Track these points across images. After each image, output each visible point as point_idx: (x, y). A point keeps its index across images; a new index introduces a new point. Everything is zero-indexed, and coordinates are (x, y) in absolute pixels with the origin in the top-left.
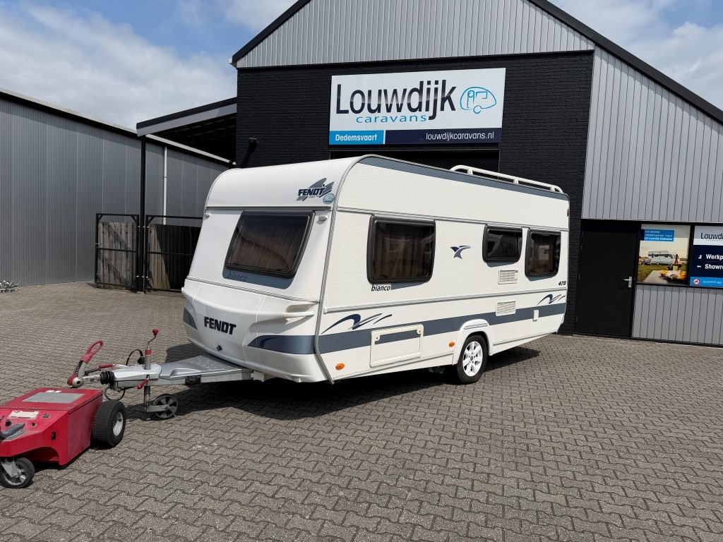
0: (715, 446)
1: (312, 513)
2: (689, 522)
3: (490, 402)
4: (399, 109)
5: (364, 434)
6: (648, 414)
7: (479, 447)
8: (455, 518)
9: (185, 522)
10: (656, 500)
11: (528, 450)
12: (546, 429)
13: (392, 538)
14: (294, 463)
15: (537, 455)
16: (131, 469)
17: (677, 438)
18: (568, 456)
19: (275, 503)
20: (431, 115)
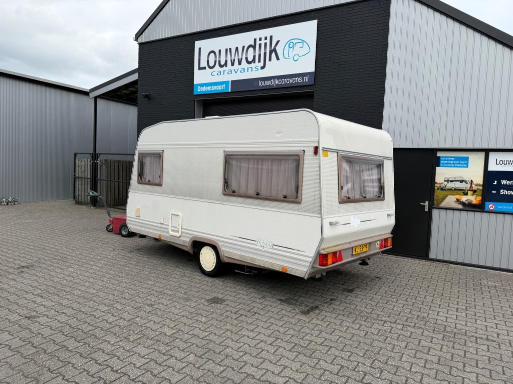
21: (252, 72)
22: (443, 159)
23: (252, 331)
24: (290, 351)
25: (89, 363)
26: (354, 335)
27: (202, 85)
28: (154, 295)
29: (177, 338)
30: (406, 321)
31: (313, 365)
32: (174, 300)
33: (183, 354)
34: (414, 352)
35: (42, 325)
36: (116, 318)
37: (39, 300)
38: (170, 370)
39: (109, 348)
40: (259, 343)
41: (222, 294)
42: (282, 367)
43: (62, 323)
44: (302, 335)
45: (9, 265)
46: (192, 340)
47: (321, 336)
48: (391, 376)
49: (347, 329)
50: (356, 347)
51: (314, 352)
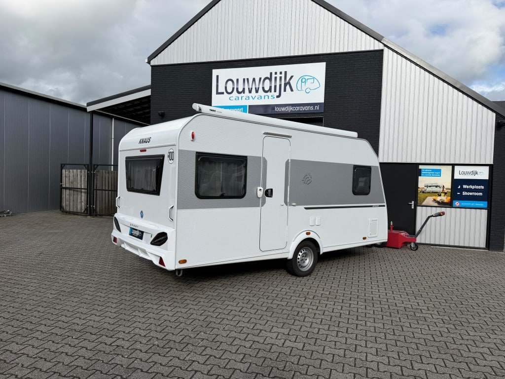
0: (428, 312)
1: (131, 354)
2: (378, 359)
3: (291, 285)
4: (257, 91)
5: (192, 307)
6: (395, 293)
7: (265, 313)
8: (223, 357)
9: (45, 359)
10: (364, 346)
11: (297, 315)
12: (318, 301)
13: (175, 369)
14: (135, 325)
15: (302, 319)
16: (27, 329)
17: (405, 308)
18: (322, 319)
19: (109, 348)
20: (278, 94)
22: (423, 170)
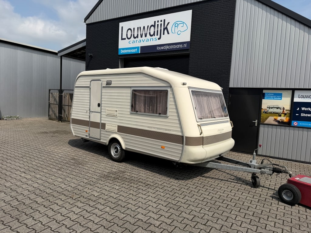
21: (153, 41)
22: (266, 94)
23: (145, 195)
24: (165, 206)
25: (48, 211)
26: (205, 198)
27: (123, 49)
28: (90, 173)
29: (101, 198)
30: (237, 191)
31: (178, 215)
32: (101, 176)
33: (102, 207)
34: (239, 209)
35: (24, 189)
36: (67, 186)
37: (23, 175)
38: (94, 215)
39: (60, 203)
40: (148, 202)
41: (129, 173)
42: (160, 215)
43: (35, 188)
44: (174, 197)
45: (8, 155)
46: (109, 199)
47: (185, 198)
48: (223, 222)
49: (201, 194)
50: (205, 205)
51: (179, 207)
